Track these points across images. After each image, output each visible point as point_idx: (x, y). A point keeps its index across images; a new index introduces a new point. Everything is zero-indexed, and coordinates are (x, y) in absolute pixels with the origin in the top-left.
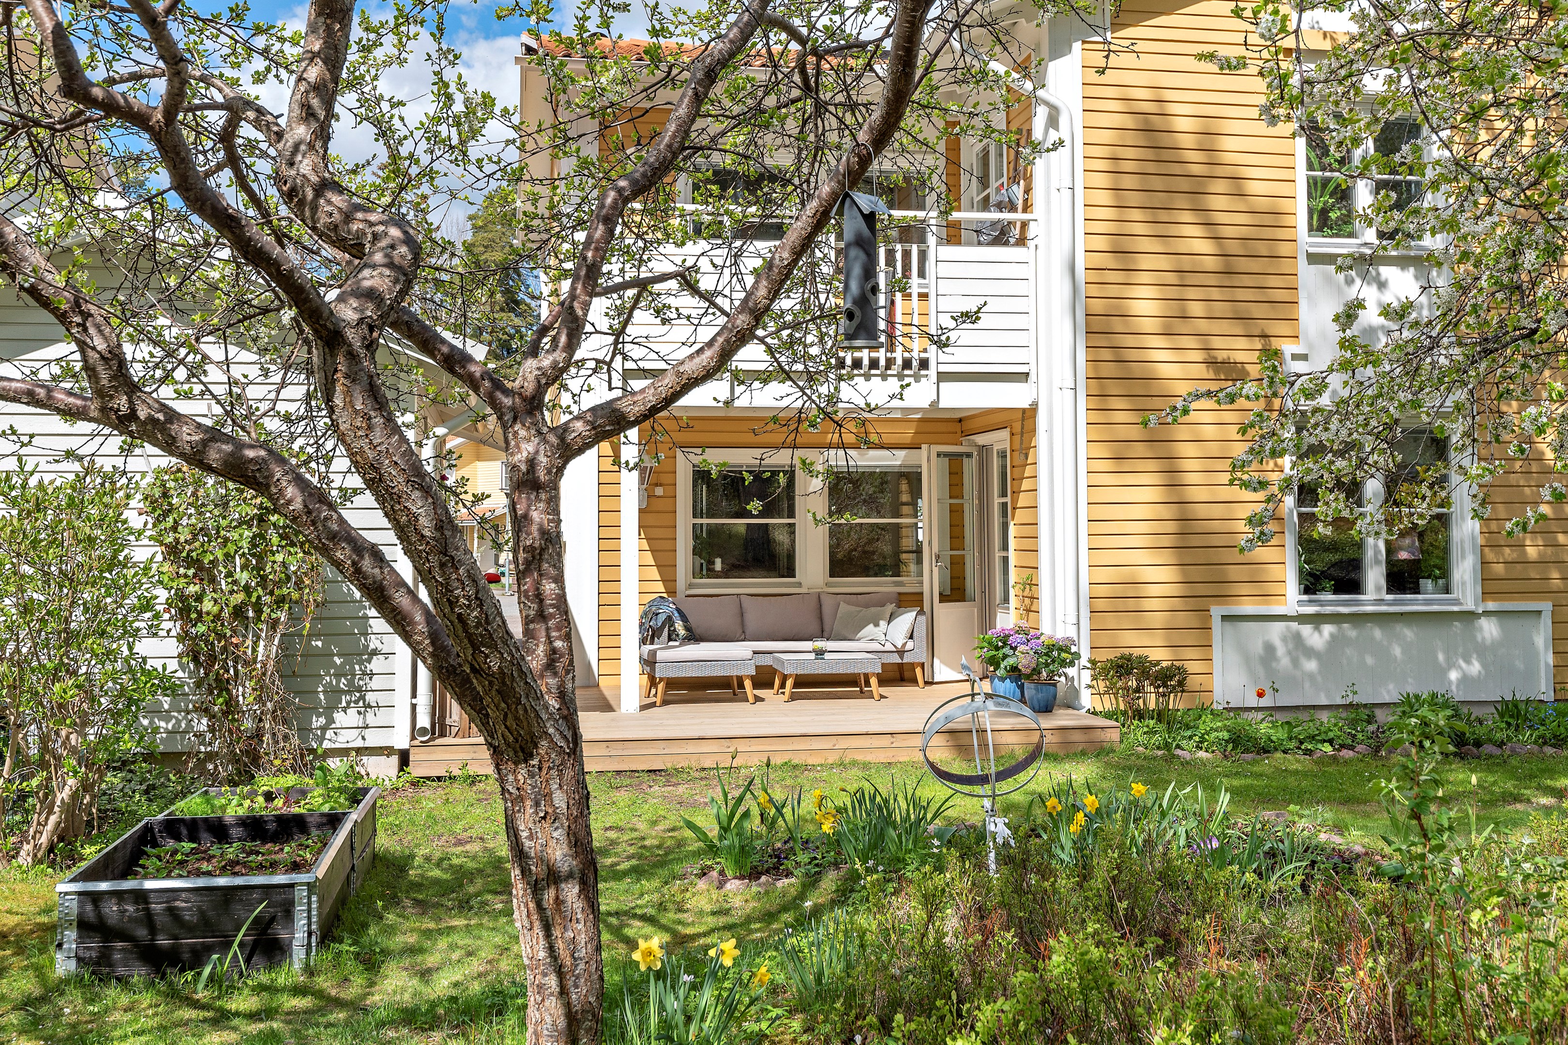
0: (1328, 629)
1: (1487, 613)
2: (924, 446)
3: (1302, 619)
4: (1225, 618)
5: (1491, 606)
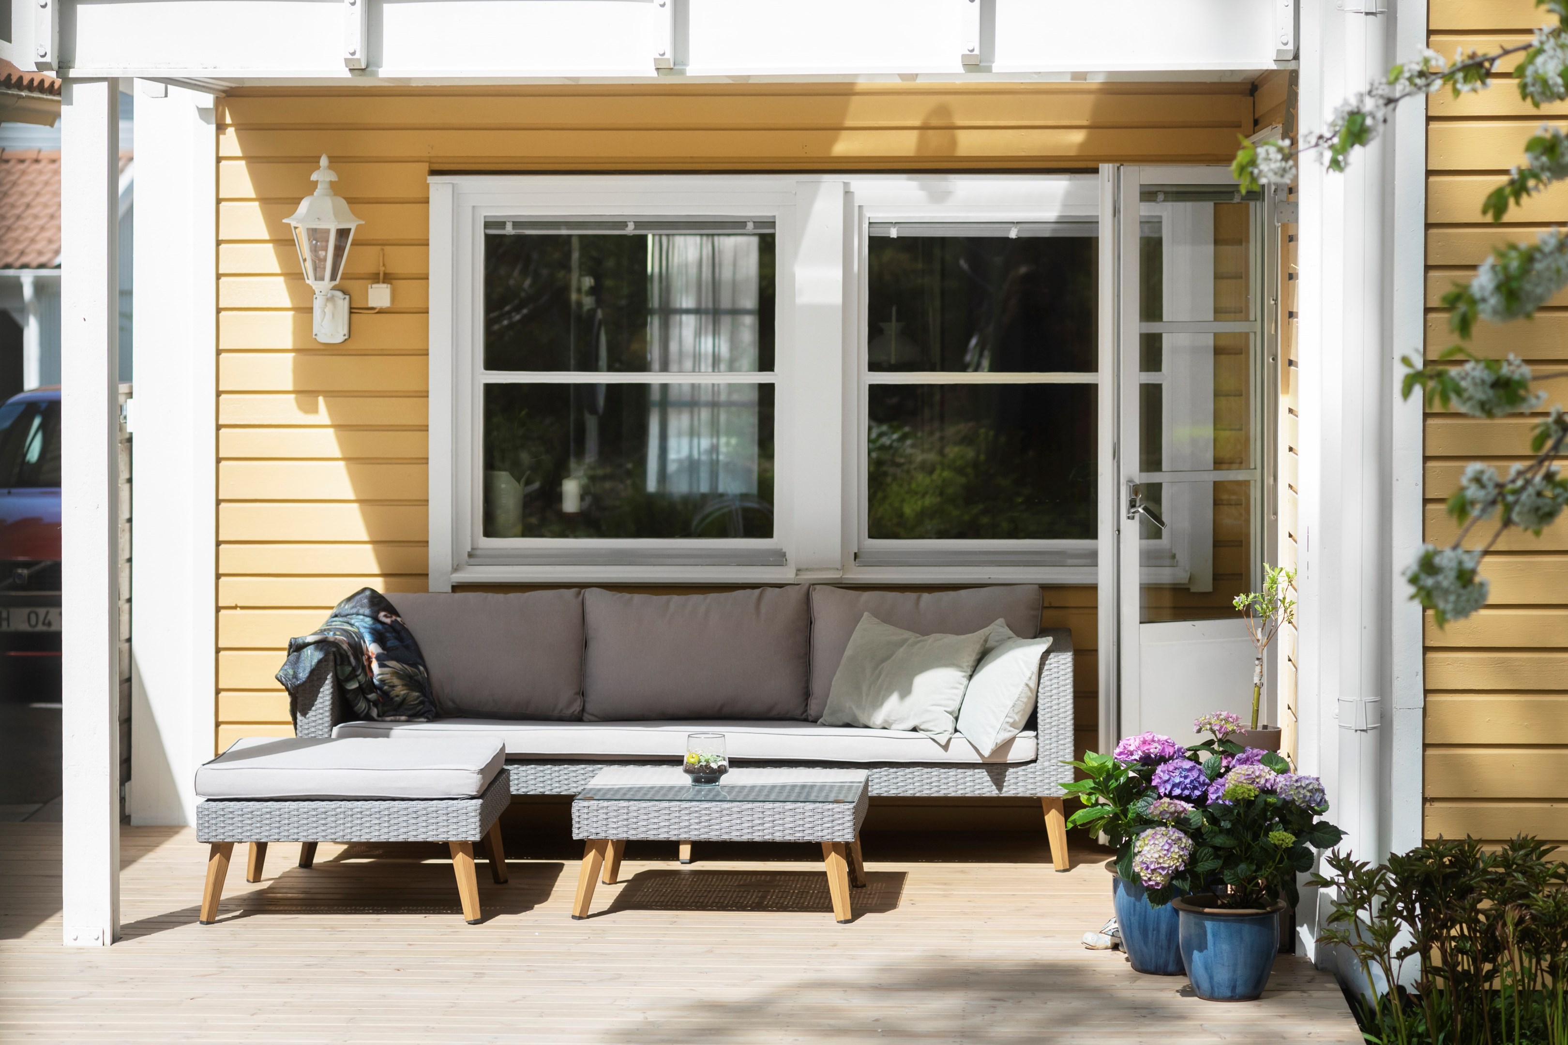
2: (1105, 172)
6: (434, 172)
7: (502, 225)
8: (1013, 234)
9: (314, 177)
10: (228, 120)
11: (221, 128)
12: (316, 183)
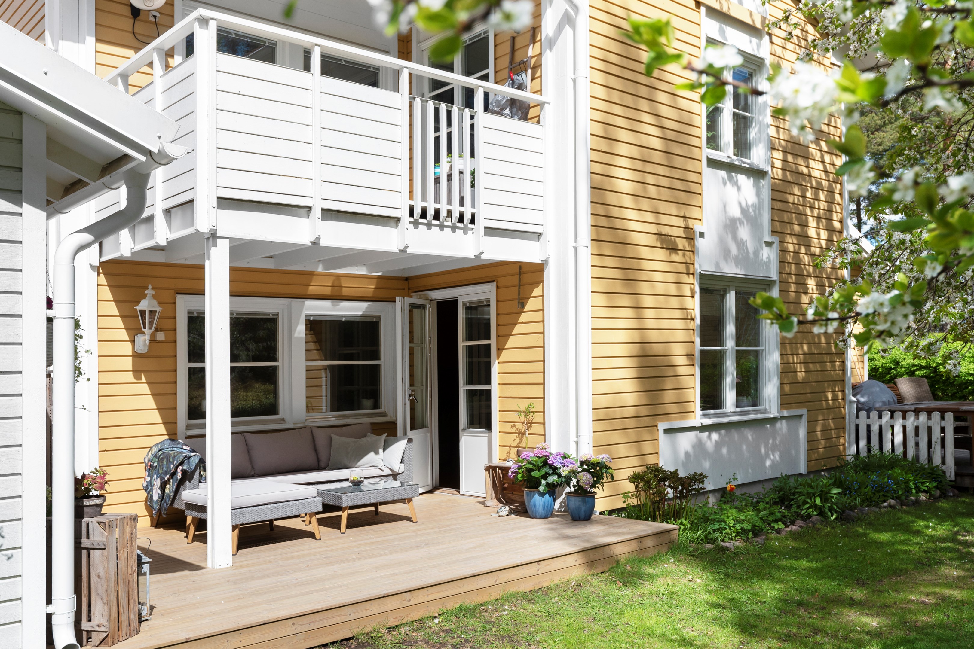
0: (715, 436)
1: (783, 418)
2: (398, 299)
3: (703, 428)
4: (666, 431)
5: (785, 413)
6: (178, 293)
7: (193, 313)
8: (343, 319)
9: (146, 292)
10: (101, 271)
11: (99, 274)
12: (147, 294)
